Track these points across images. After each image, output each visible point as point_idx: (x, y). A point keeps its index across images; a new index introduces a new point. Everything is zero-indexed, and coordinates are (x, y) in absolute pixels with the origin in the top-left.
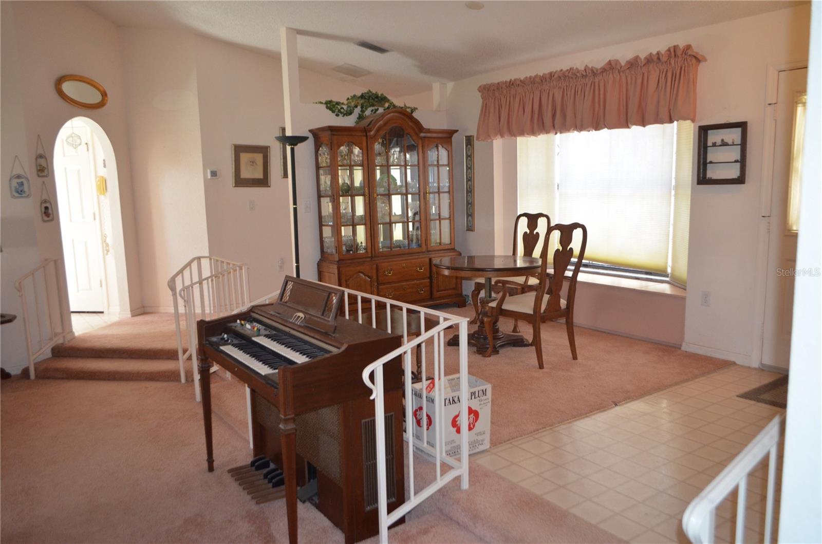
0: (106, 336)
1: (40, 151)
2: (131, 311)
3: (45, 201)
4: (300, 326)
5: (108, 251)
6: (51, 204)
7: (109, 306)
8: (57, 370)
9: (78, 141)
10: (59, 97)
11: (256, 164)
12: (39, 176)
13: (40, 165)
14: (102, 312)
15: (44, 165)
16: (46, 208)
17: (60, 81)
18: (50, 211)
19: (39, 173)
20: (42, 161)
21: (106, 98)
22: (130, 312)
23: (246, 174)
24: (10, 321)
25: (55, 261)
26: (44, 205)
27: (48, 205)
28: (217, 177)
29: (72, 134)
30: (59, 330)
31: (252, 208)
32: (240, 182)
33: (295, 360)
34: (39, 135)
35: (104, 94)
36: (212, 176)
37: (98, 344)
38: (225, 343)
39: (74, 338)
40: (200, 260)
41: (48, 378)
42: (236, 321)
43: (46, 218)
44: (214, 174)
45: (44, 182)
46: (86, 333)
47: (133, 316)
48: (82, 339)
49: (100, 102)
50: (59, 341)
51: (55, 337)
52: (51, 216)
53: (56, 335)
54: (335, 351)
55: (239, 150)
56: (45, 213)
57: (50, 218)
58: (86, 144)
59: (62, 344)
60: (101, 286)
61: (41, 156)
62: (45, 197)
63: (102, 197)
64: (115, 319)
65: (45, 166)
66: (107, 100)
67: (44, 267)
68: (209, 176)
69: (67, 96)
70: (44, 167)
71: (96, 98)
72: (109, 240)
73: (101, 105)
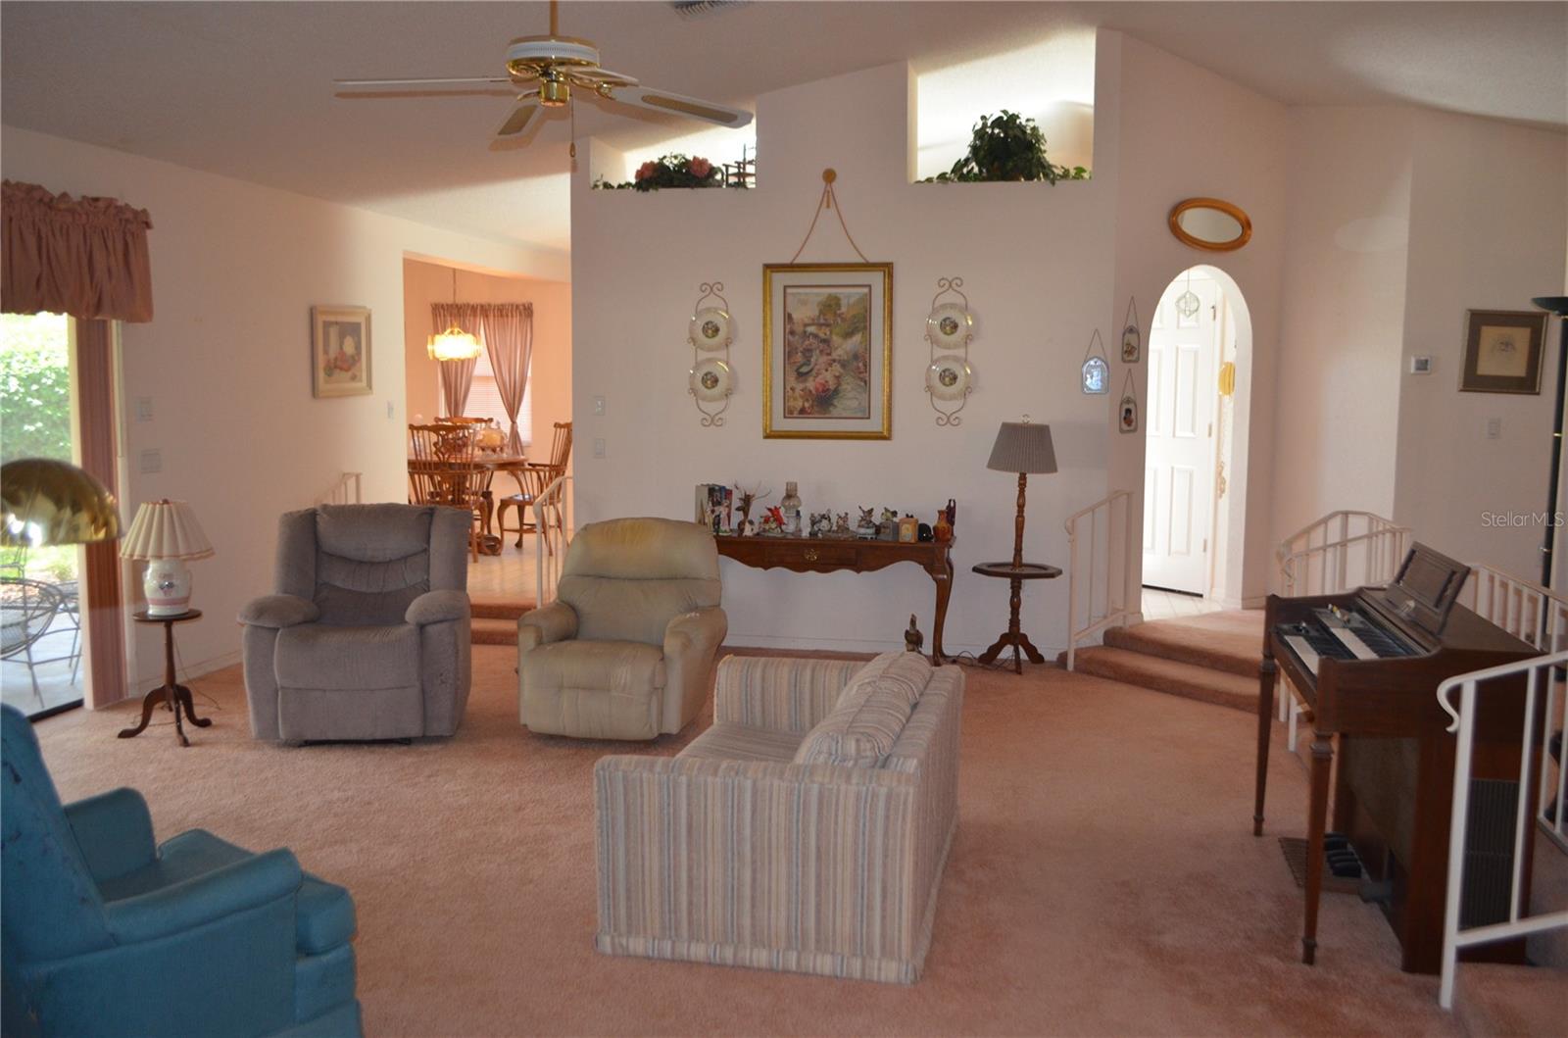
0: (1187, 630)
1: (1131, 323)
2: (1243, 599)
3: (1128, 401)
4: (1402, 620)
5: (1223, 491)
6: (1136, 406)
7: (1212, 587)
8: (1104, 663)
9: (1194, 306)
10: (1172, 236)
11: (1514, 348)
12: (1124, 361)
13: (1128, 344)
14: (1201, 596)
15: (1134, 343)
16: (1128, 411)
17: (1177, 210)
18: (1133, 416)
19: (1125, 356)
20: (1132, 339)
21: (1249, 232)
22: (1240, 601)
23: (1487, 367)
24: (1052, 576)
25: (1129, 495)
26: (1125, 406)
27: (1131, 406)
28: (1428, 372)
29: (1186, 294)
30: (1120, 605)
31: (1493, 434)
32: (1474, 381)
33: (1357, 654)
34: (1132, 298)
35: (1246, 225)
36: (1418, 369)
37: (1171, 638)
38: (1297, 631)
39: (1143, 622)
40: (1347, 517)
41: (1090, 673)
42: (1327, 607)
43: (1125, 427)
44: (1422, 365)
45: (1130, 370)
46: (1161, 620)
47: (1245, 607)
48: (1153, 626)
49: (1238, 239)
50: (1117, 622)
51: (1112, 614)
52: (1134, 424)
53: (1115, 611)
54: (1424, 654)
55: (1479, 320)
56: (1125, 418)
57: (1132, 428)
58: (1213, 307)
59: (1121, 628)
60: (1205, 550)
61: (1131, 330)
62: (1129, 393)
63: (1226, 398)
64: (1217, 608)
65: (1136, 346)
66: (1250, 235)
67: (1110, 502)
68: (1413, 370)
69: (1188, 235)
70: (1133, 347)
71: (1233, 231)
72: (1227, 474)
73: (1239, 243)
